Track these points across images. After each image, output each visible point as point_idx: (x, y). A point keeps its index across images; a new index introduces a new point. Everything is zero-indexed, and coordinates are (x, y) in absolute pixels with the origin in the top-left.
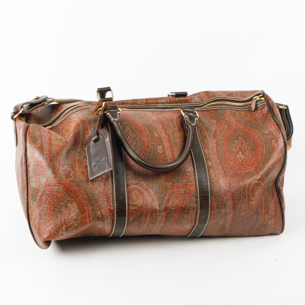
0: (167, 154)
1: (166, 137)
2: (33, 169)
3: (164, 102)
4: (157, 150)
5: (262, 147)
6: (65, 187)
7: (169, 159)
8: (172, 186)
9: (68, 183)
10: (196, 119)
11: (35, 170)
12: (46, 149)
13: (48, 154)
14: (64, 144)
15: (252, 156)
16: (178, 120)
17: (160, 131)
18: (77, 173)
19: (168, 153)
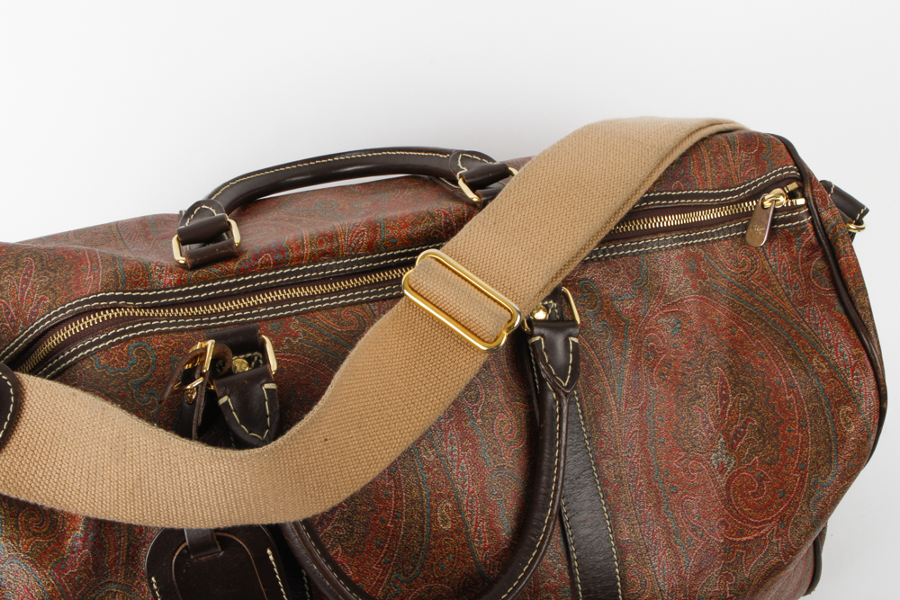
0: (473, 530)
4: (433, 520)
5: (801, 426)
7: (478, 548)
10: (573, 342)
15: (762, 462)
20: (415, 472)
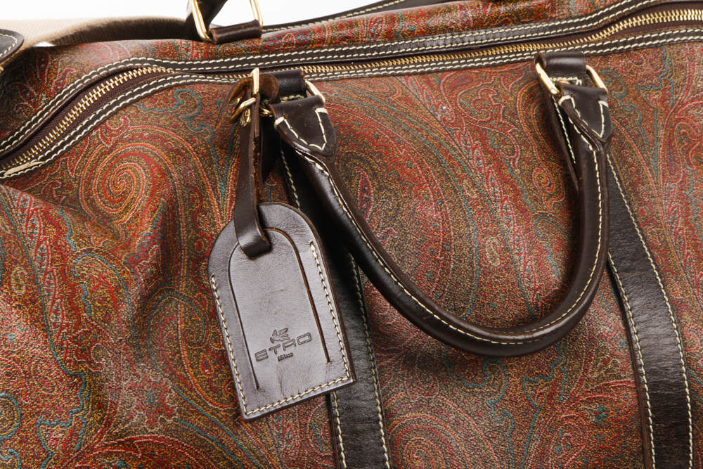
0: (521, 268)
1: (506, 198)
2: (7, 391)
3: (456, 27)
4: (482, 255)
6: (151, 456)
8: (550, 396)
9: (160, 439)
10: (603, 105)
11: (16, 395)
12: (54, 302)
13: (67, 325)
14: (125, 276)
16: (533, 111)
17: (480, 169)
18: (191, 390)
19: (525, 264)
20: (461, 207)
